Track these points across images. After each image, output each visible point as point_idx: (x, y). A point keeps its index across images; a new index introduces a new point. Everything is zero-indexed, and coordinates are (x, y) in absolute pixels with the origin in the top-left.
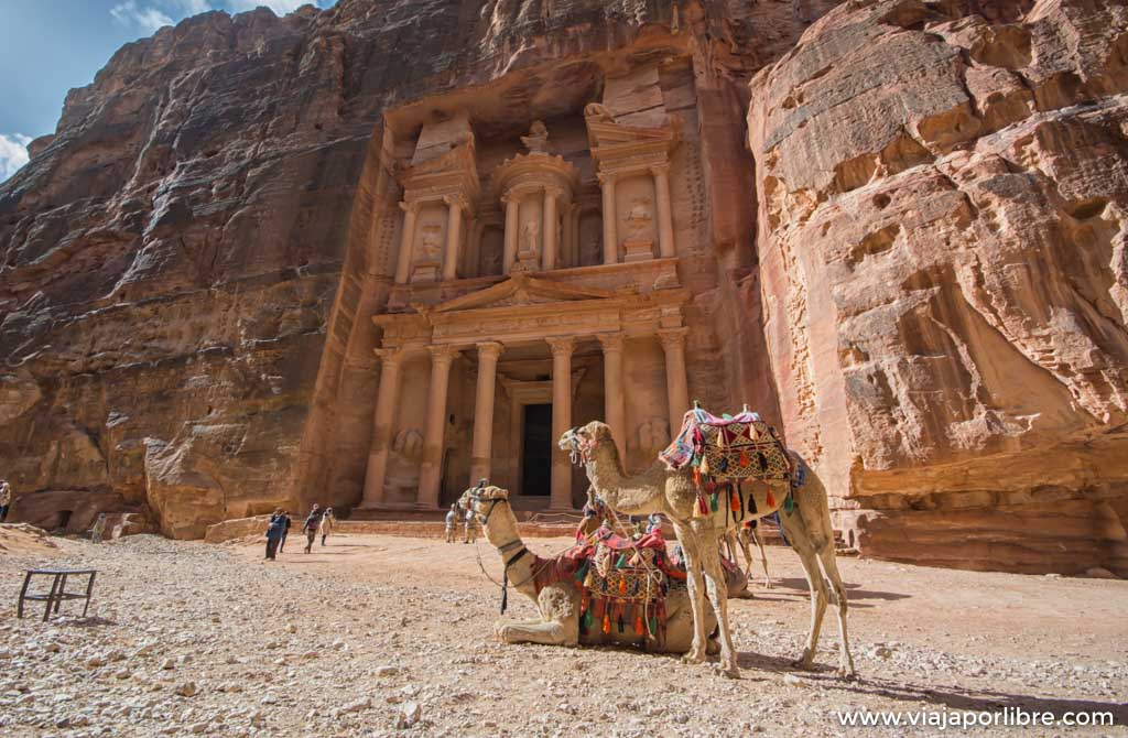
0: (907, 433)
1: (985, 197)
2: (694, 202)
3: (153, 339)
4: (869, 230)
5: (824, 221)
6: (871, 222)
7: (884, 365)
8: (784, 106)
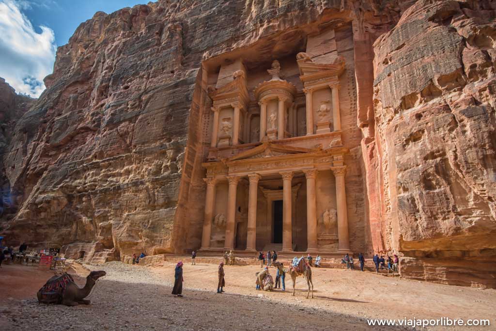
0: (421, 225)
1: (461, 118)
2: (351, 101)
3: (110, 176)
4: (412, 131)
5: (396, 124)
6: (413, 127)
7: (414, 194)
8: (384, 63)
